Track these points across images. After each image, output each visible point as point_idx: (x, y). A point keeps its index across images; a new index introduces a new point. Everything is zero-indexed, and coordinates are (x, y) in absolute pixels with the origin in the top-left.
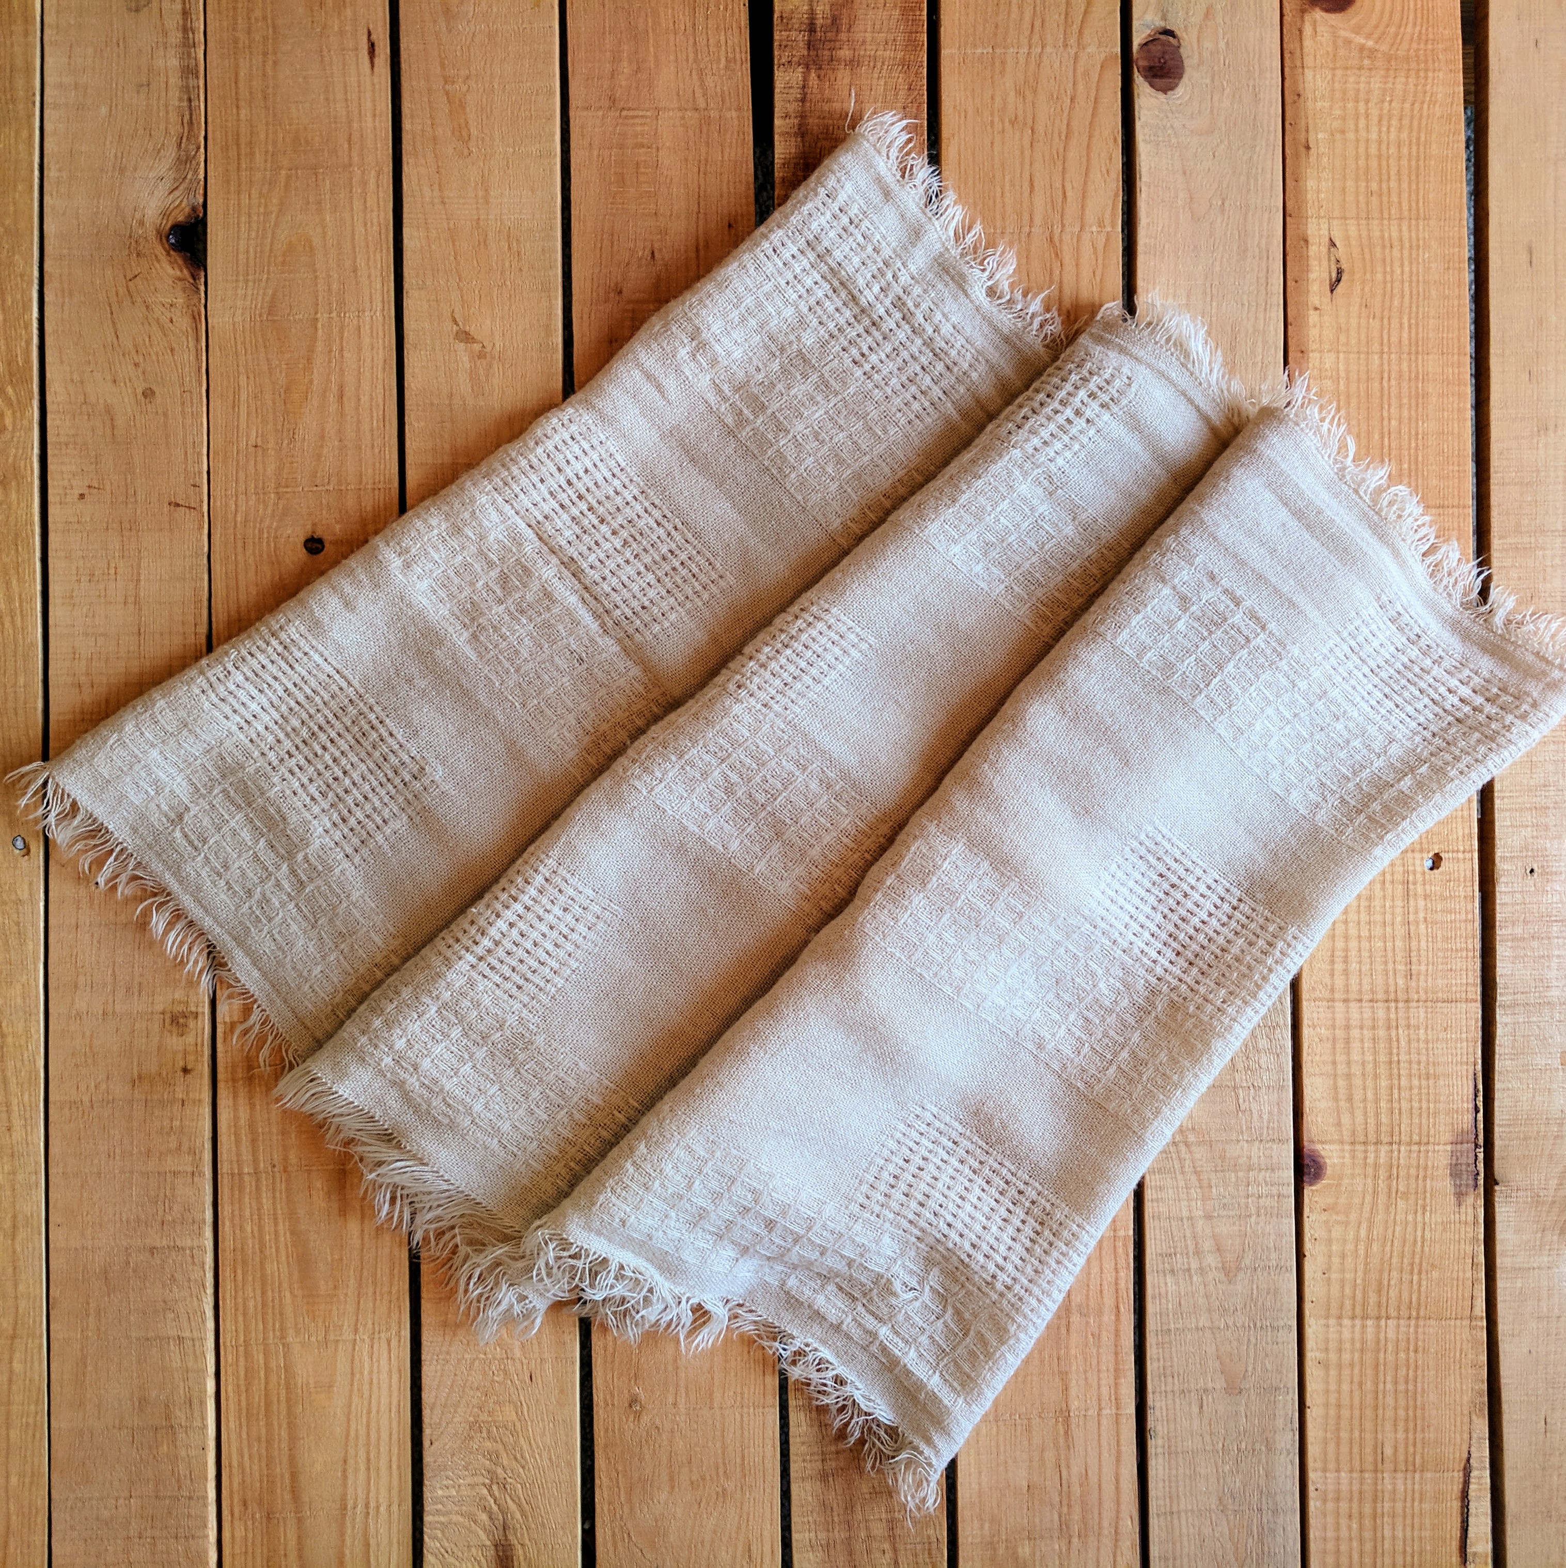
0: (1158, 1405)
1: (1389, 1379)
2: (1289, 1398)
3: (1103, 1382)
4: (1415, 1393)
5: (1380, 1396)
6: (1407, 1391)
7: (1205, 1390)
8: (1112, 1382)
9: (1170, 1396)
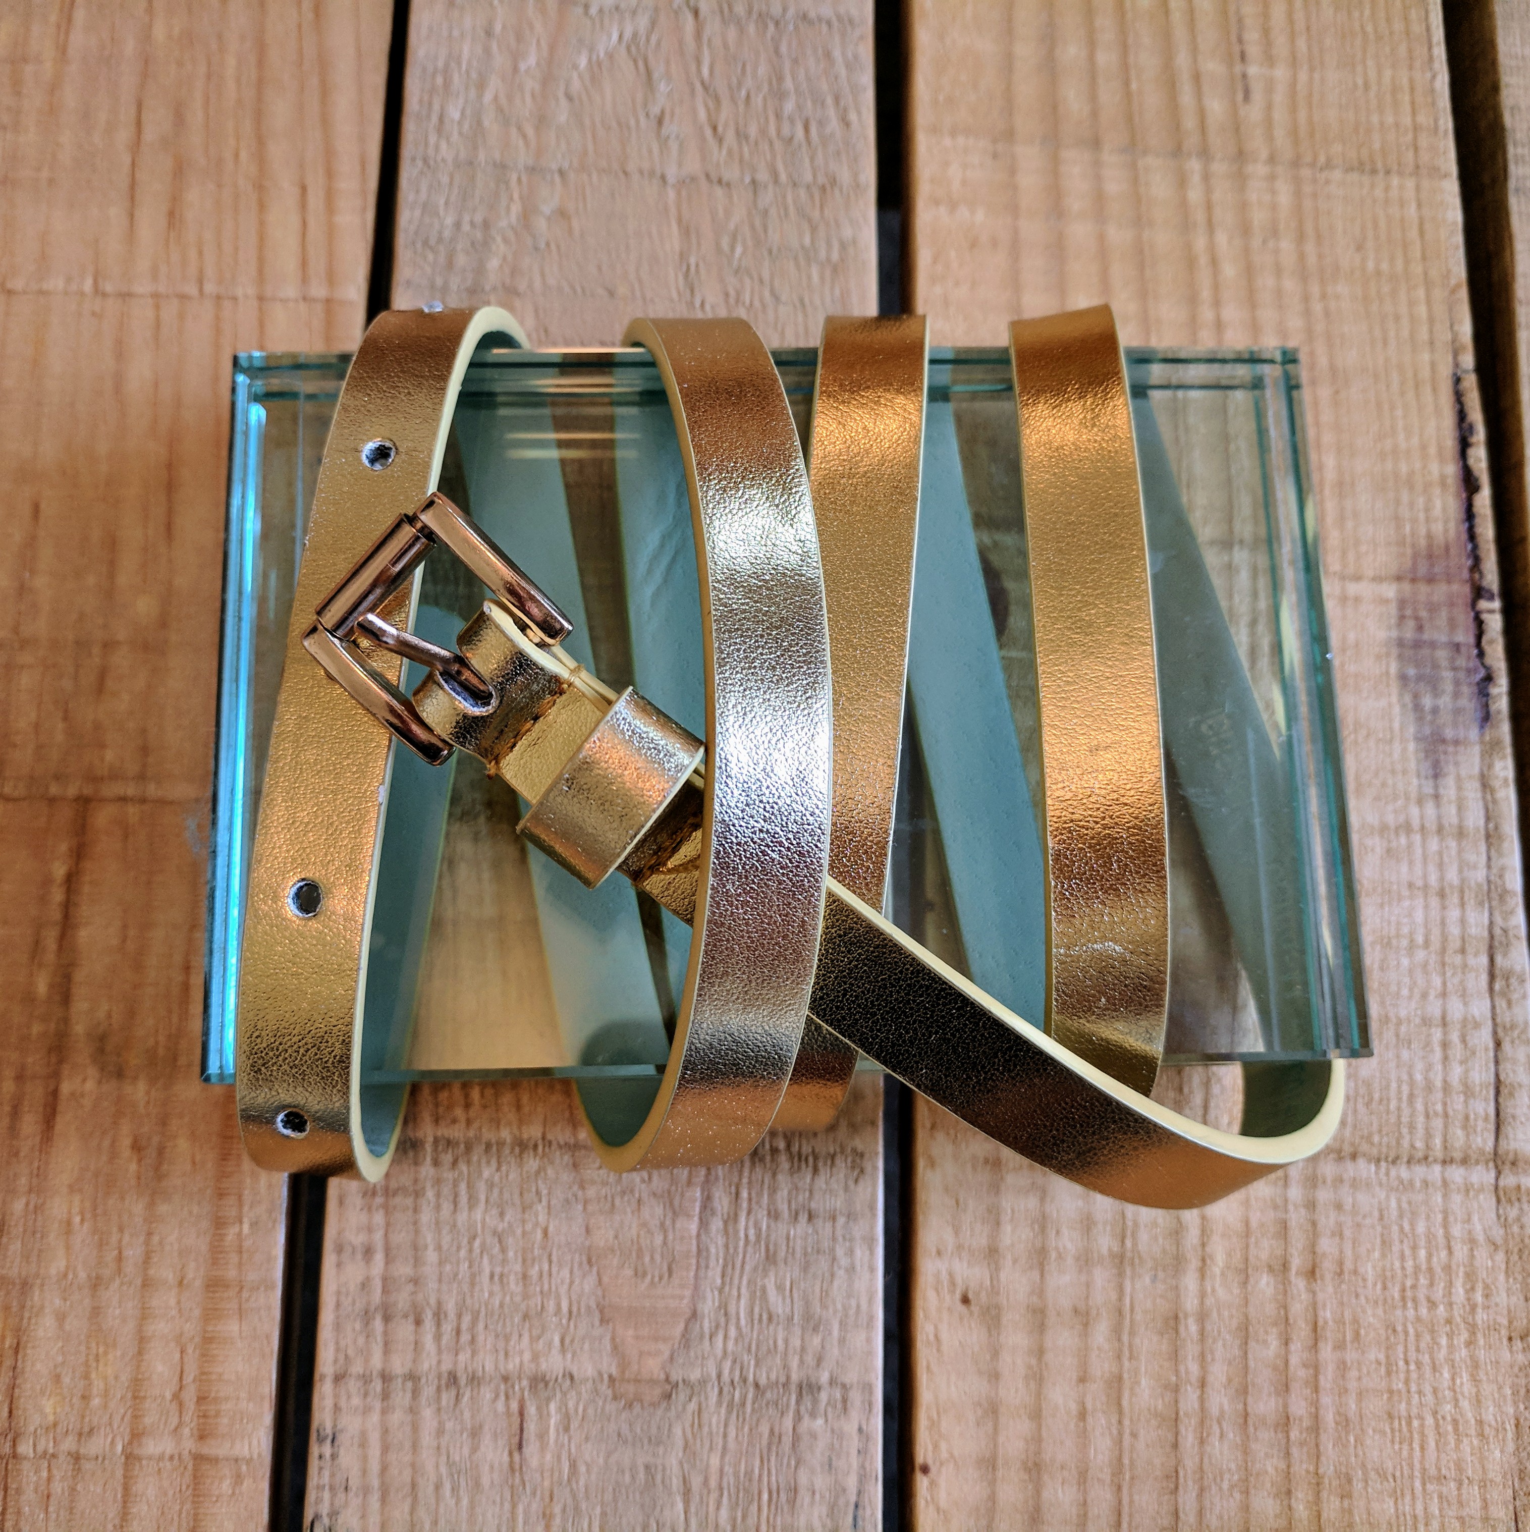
0: (351, 1424)
1: (1218, 1373)
2: (850, 1427)
3: (160, 1327)
4: (1316, 1427)
5: (1189, 1439)
6: (1285, 1422)
7: (539, 1382)
8: (191, 1328)
9: (401, 1397)
